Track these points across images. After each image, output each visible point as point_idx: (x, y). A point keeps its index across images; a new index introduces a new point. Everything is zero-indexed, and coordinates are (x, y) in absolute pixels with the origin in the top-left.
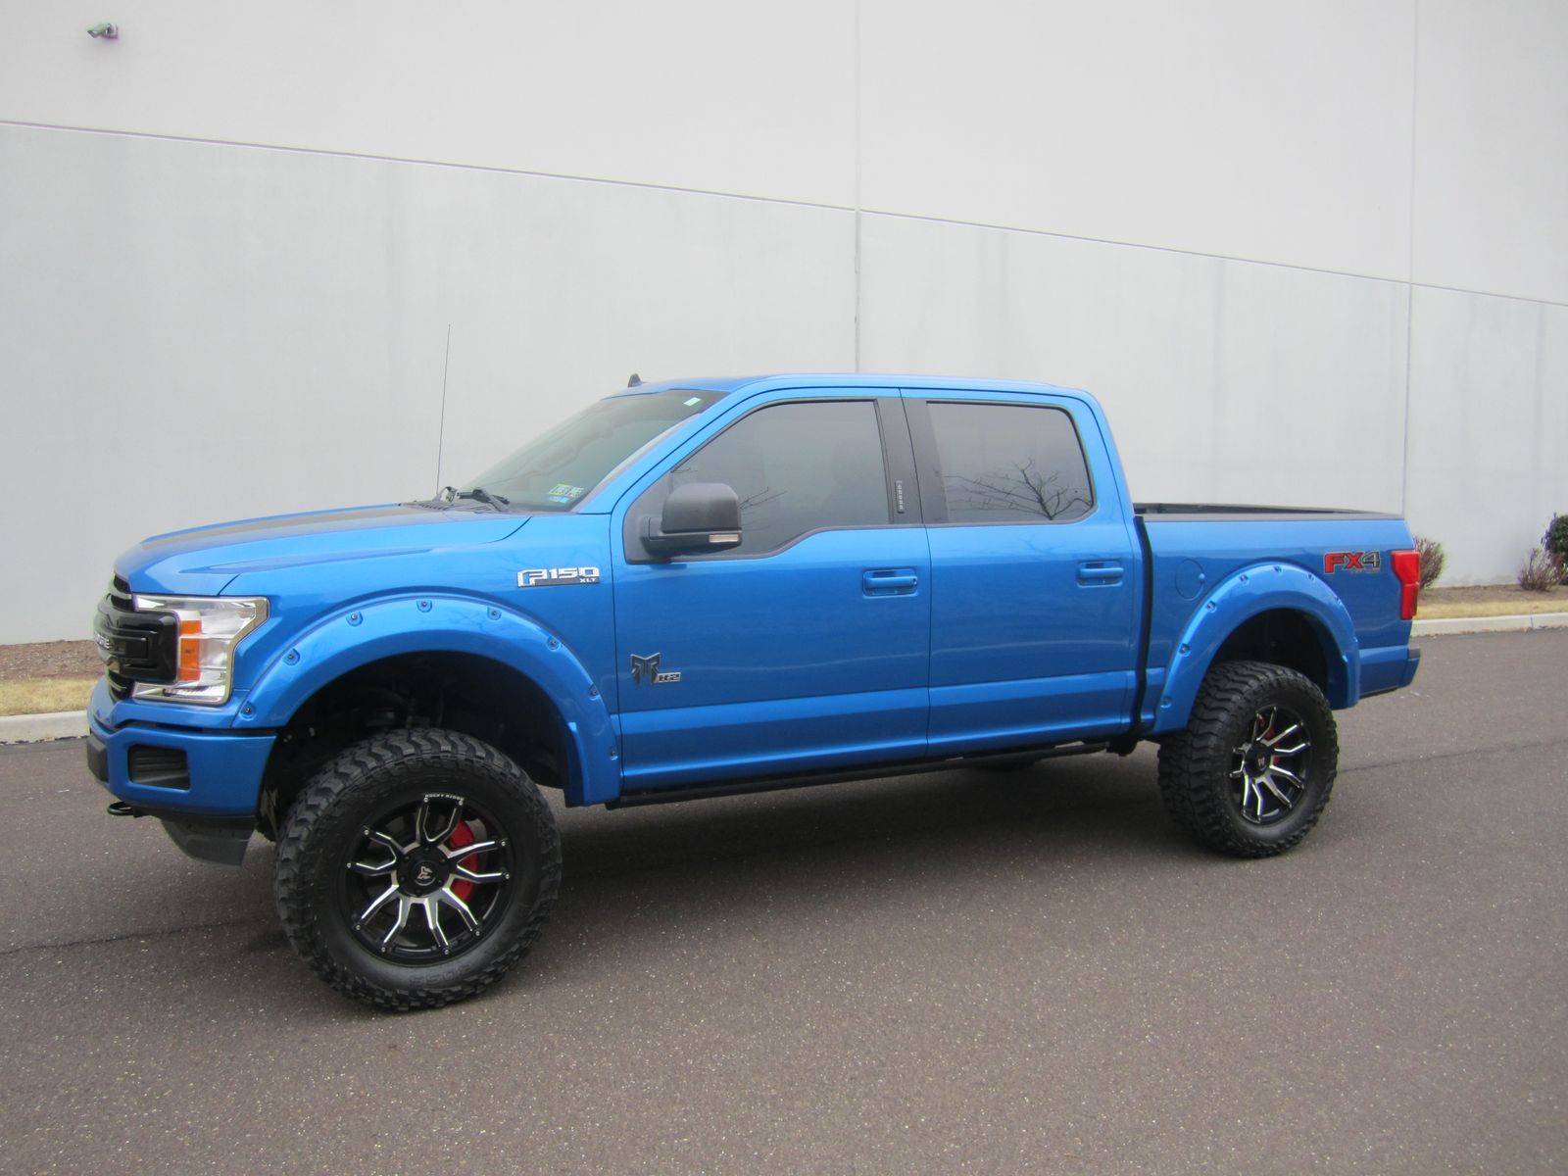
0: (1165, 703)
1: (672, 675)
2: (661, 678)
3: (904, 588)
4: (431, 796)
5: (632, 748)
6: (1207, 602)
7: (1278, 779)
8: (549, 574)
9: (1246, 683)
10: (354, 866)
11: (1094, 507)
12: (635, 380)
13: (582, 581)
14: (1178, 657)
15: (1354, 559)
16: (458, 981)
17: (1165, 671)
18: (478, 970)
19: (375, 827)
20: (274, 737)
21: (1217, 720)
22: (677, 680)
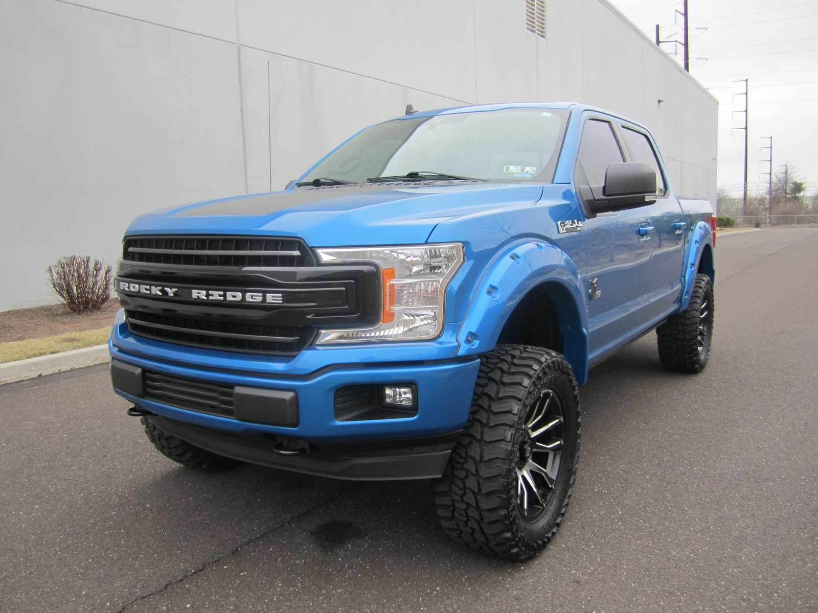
0: (686, 296)
1: (599, 293)
2: (596, 295)
6: (694, 241)
8: (567, 224)
9: (700, 283)
11: (668, 191)
12: (409, 110)
13: (578, 229)
14: (689, 270)
20: (479, 360)
21: (696, 303)
22: (600, 296)
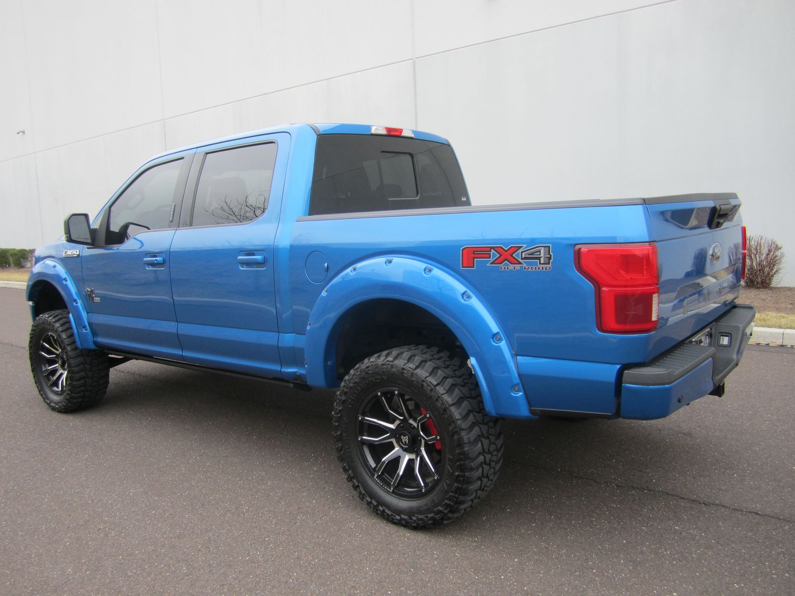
1: (98, 299)
2: (95, 300)
7: (423, 464)
8: (69, 252)
10: (41, 353)
11: (266, 212)
13: (75, 255)
14: (307, 328)
15: (507, 252)
16: (58, 404)
18: (61, 402)
19: (43, 341)
22: (99, 301)
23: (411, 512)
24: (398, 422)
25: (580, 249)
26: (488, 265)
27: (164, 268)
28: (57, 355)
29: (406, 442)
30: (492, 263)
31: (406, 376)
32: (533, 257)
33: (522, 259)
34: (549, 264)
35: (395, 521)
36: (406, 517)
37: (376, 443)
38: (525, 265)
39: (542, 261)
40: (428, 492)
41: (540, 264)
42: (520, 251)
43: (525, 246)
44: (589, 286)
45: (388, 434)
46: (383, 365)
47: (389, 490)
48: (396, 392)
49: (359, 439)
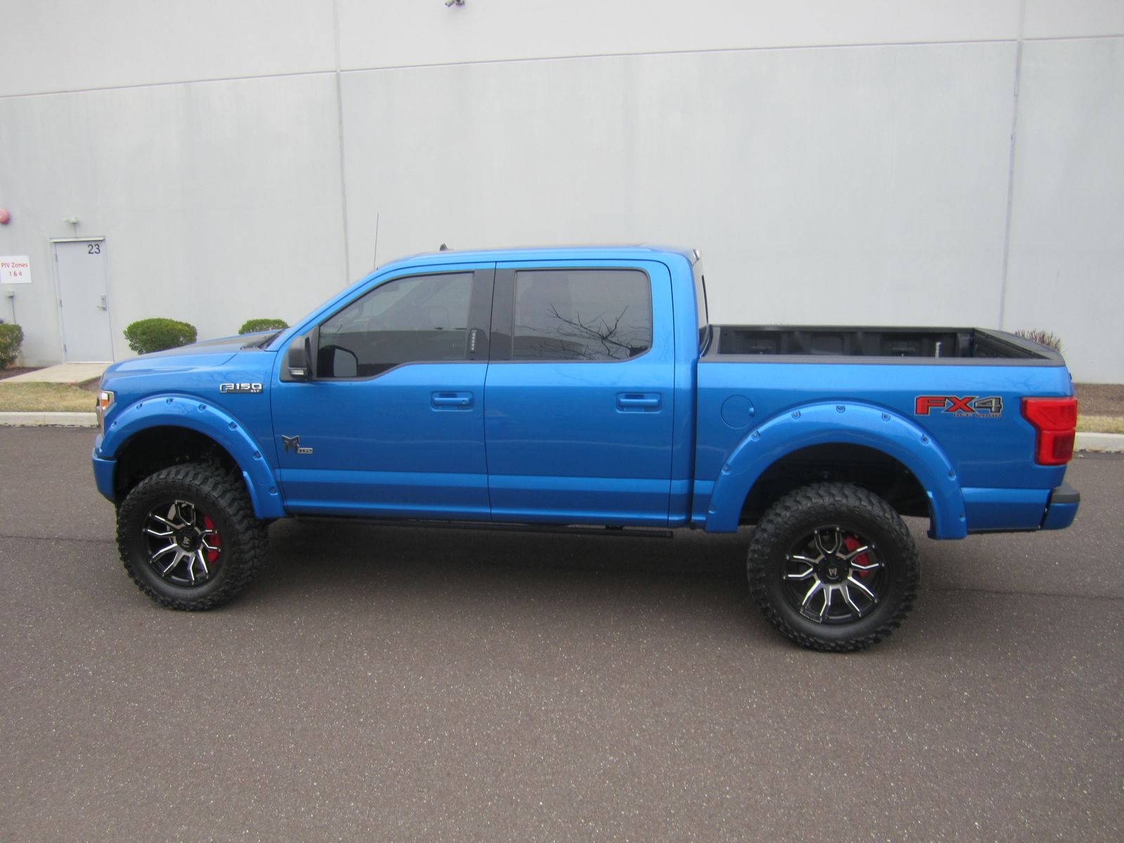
0: (714, 509)
1: (308, 450)
2: (301, 451)
3: (459, 405)
4: (179, 501)
5: (286, 489)
6: (754, 433)
7: (853, 589)
8: (235, 386)
10: (146, 531)
13: (252, 391)
14: (722, 474)
15: (961, 402)
16: (194, 599)
17: (715, 484)
18: (204, 596)
19: (155, 513)
20: (113, 462)
22: (311, 452)
23: (847, 639)
24: (822, 557)
25: (1026, 402)
26: (942, 412)
27: (471, 410)
28: (176, 532)
29: (833, 575)
30: (947, 411)
31: (857, 513)
32: (985, 406)
33: (975, 407)
34: (999, 412)
35: (827, 649)
36: (843, 643)
37: (802, 579)
38: (977, 413)
39: (993, 409)
40: (865, 615)
41: (991, 411)
42: (973, 401)
43: (978, 397)
44: (1030, 429)
45: (811, 570)
46: (830, 504)
47: (817, 621)
48: (838, 529)
49: (784, 578)
